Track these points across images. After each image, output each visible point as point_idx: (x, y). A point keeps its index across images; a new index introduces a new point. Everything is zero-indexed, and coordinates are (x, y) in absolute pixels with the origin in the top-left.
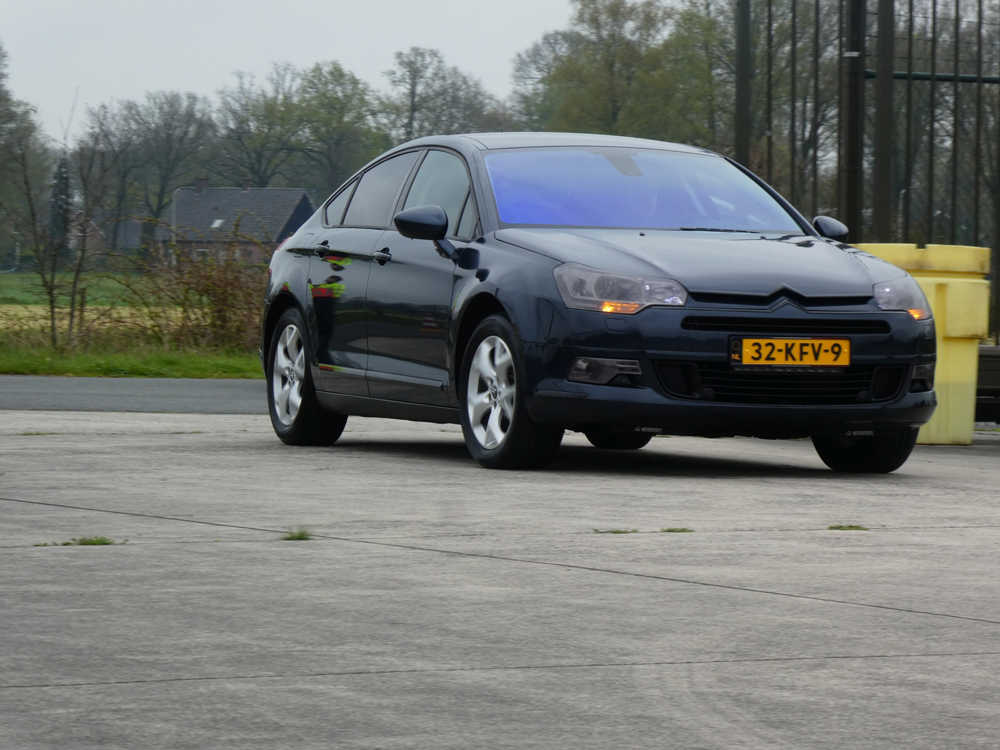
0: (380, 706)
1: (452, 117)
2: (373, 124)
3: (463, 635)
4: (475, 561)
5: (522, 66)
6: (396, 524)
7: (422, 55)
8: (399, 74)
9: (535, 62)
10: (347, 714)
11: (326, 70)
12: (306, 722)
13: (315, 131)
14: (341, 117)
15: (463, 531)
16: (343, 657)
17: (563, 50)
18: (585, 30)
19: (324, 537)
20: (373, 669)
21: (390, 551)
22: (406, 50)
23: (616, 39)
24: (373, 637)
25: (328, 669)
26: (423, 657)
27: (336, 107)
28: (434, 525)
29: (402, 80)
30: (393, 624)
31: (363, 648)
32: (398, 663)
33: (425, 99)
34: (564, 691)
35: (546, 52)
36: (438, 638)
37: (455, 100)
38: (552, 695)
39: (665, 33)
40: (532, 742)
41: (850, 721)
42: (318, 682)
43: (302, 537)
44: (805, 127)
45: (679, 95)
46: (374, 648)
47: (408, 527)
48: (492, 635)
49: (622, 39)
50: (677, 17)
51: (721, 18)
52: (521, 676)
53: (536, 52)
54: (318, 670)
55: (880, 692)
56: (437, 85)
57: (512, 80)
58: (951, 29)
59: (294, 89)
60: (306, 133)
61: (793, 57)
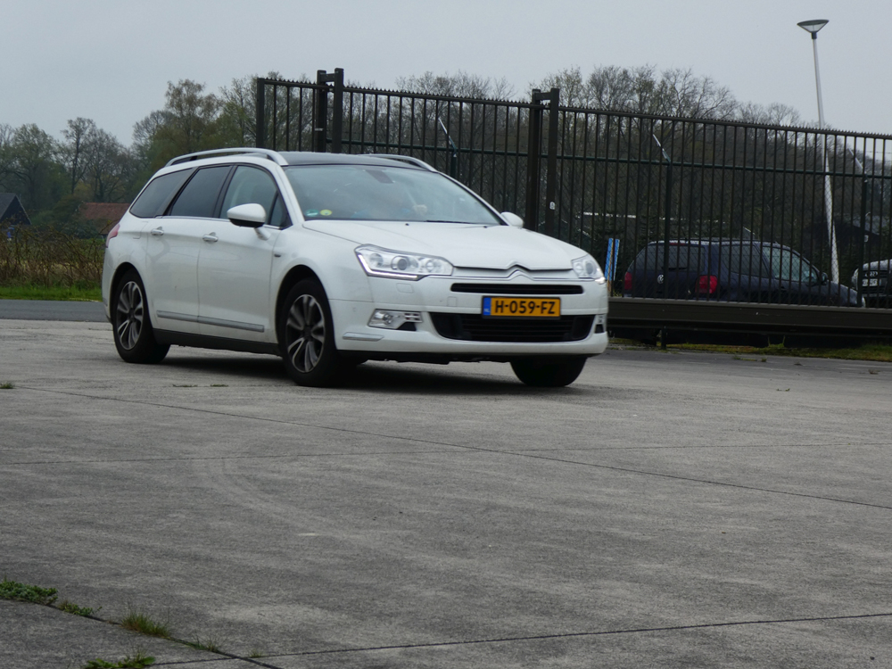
0: (50, 481)
1: (99, 156)
2: (55, 159)
3: (98, 442)
4: (106, 402)
5: (139, 129)
6: (62, 381)
7: (83, 122)
8: (70, 132)
9: (146, 128)
10: (31, 486)
11: (29, 128)
12: (8, 490)
13: (22, 162)
14: (37, 155)
15: (100, 385)
16: (30, 454)
17: (162, 122)
18: (174, 111)
19: (21, 387)
20: (47, 461)
21: (58, 396)
22: (74, 119)
23: (191, 117)
24: (48, 443)
25: (21, 460)
26: (75, 454)
27: (35, 149)
28: (84, 381)
29: (72, 136)
30: (59, 436)
31: (41, 449)
32: (62, 458)
33: (84, 146)
34: (153, 473)
35: (152, 122)
36: (84, 444)
37: (101, 148)
38: (147, 475)
39: (218, 114)
40: (135, 501)
41: (310, 490)
42: (15, 468)
43: (8, 387)
46: (47, 449)
47: (69, 383)
48: (114, 443)
49: (194, 117)
50: (224, 106)
51: (249, 107)
52: (130, 465)
53: (147, 122)
54: (16, 461)
55: (326, 474)
56: (91, 138)
57: (133, 137)
58: (373, 117)
59: (10, 139)
60: (17, 163)
61: (287, 130)
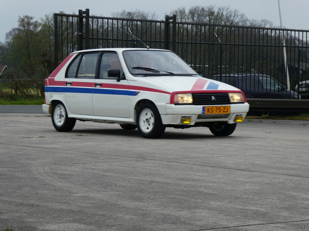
5: (7, 35)
9: (10, 35)
17: (17, 32)
18: (21, 28)
23: (29, 30)
34: (15, 172)
35: (13, 32)
38: (12, 173)
39: (40, 28)
40: (8, 184)
41: (79, 177)
44: (71, 49)
45: (43, 42)
50: (42, 25)
51: (52, 26)
52: (5, 169)
53: (10, 33)
55: (85, 171)
57: (5, 39)
58: (102, 29)
61: (67, 35)
